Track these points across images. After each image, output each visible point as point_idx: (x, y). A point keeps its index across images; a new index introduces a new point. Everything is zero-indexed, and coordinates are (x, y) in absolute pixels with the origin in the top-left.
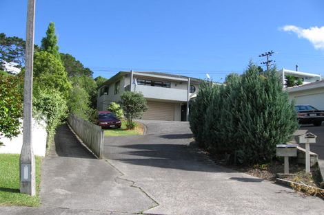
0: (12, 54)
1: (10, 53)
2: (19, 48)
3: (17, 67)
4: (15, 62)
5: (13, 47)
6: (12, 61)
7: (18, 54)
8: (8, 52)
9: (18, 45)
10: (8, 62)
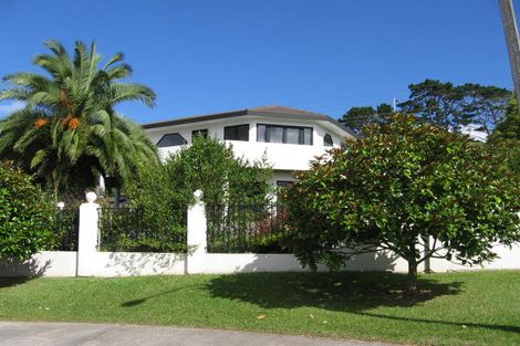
0: (468, 111)
1: (464, 111)
2: (477, 100)
3: (480, 130)
4: (475, 122)
5: (468, 100)
6: (470, 122)
7: (477, 109)
8: (461, 109)
9: (474, 96)
10: (465, 125)
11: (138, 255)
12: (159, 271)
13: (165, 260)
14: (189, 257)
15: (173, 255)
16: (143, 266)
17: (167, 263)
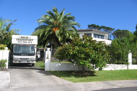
11: (116, 65)
12: (121, 69)
13: (123, 66)
14: (129, 65)
15: (124, 65)
16: (117, 67)
17: (123, 67)
